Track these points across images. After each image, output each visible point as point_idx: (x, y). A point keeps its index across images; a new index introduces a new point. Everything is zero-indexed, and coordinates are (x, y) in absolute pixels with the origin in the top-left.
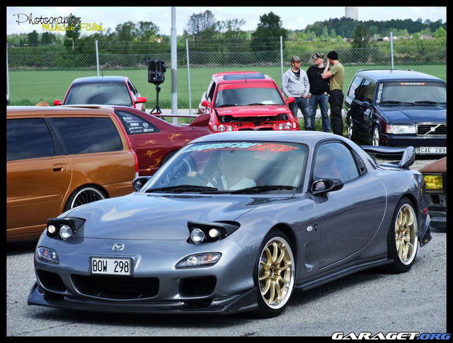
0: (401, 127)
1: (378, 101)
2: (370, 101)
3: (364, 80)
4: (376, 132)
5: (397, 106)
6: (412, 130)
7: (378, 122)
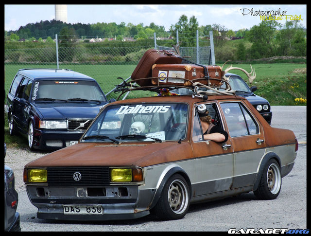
0: (53, 122)
1: (34, 98)
2: (27, 98)
3: (23, 79)
4: (31, 127)
5: (51, 103)
6: (63, 125)
7: (32, 118)
